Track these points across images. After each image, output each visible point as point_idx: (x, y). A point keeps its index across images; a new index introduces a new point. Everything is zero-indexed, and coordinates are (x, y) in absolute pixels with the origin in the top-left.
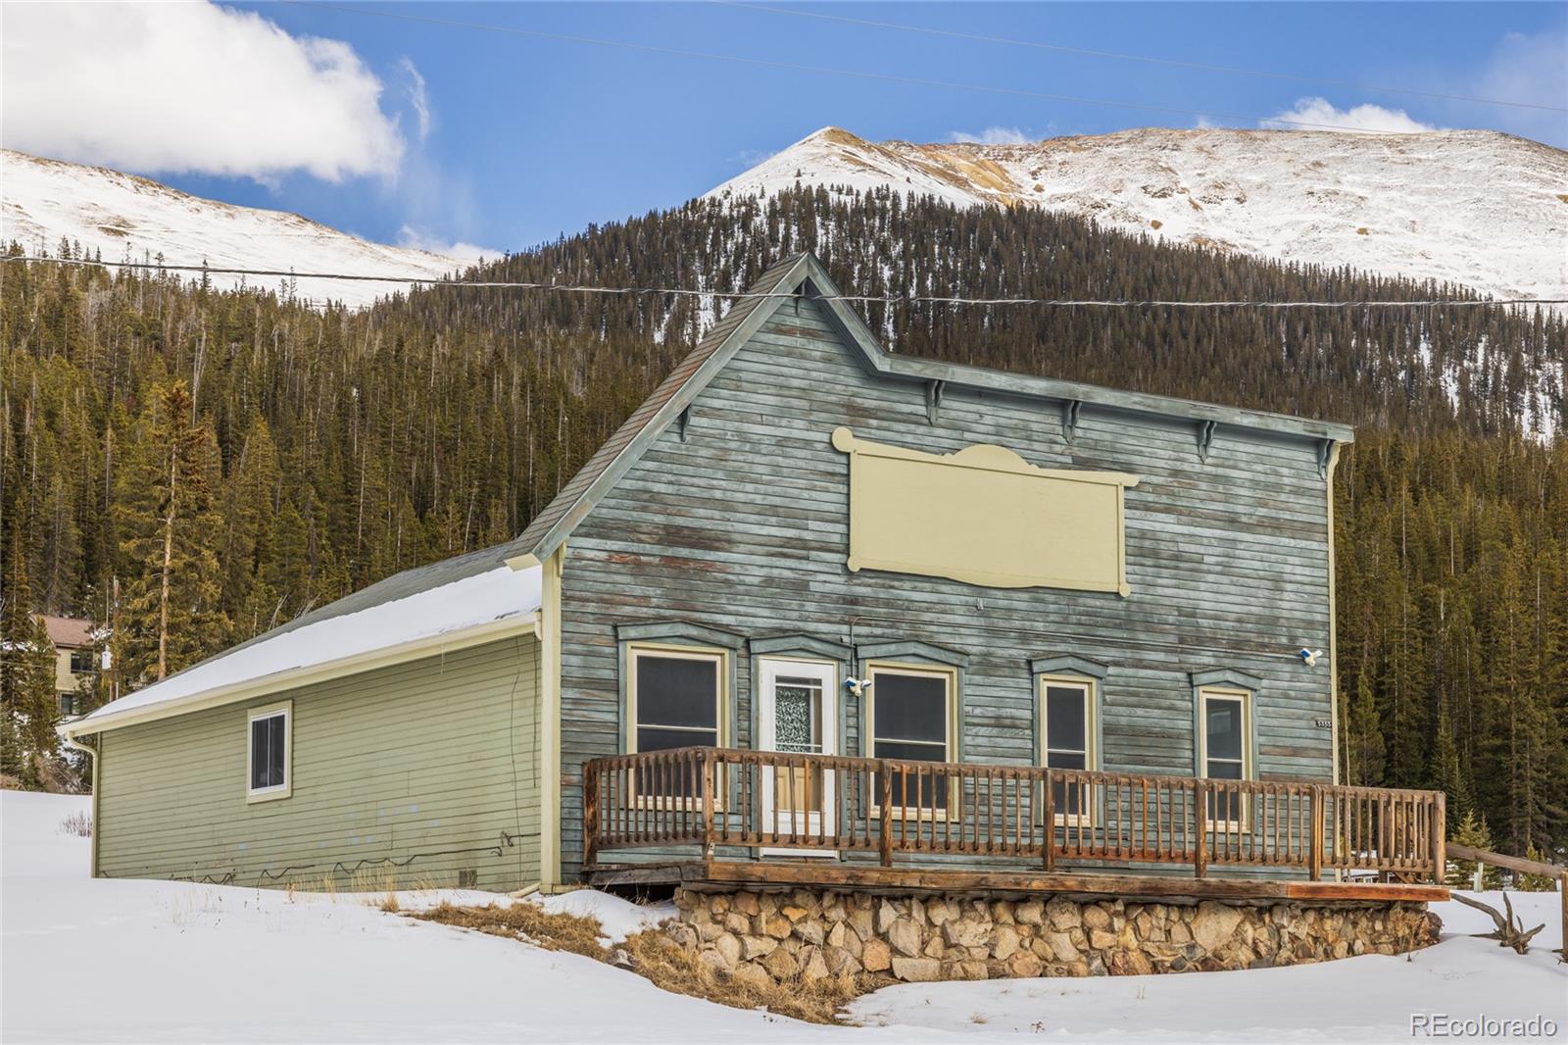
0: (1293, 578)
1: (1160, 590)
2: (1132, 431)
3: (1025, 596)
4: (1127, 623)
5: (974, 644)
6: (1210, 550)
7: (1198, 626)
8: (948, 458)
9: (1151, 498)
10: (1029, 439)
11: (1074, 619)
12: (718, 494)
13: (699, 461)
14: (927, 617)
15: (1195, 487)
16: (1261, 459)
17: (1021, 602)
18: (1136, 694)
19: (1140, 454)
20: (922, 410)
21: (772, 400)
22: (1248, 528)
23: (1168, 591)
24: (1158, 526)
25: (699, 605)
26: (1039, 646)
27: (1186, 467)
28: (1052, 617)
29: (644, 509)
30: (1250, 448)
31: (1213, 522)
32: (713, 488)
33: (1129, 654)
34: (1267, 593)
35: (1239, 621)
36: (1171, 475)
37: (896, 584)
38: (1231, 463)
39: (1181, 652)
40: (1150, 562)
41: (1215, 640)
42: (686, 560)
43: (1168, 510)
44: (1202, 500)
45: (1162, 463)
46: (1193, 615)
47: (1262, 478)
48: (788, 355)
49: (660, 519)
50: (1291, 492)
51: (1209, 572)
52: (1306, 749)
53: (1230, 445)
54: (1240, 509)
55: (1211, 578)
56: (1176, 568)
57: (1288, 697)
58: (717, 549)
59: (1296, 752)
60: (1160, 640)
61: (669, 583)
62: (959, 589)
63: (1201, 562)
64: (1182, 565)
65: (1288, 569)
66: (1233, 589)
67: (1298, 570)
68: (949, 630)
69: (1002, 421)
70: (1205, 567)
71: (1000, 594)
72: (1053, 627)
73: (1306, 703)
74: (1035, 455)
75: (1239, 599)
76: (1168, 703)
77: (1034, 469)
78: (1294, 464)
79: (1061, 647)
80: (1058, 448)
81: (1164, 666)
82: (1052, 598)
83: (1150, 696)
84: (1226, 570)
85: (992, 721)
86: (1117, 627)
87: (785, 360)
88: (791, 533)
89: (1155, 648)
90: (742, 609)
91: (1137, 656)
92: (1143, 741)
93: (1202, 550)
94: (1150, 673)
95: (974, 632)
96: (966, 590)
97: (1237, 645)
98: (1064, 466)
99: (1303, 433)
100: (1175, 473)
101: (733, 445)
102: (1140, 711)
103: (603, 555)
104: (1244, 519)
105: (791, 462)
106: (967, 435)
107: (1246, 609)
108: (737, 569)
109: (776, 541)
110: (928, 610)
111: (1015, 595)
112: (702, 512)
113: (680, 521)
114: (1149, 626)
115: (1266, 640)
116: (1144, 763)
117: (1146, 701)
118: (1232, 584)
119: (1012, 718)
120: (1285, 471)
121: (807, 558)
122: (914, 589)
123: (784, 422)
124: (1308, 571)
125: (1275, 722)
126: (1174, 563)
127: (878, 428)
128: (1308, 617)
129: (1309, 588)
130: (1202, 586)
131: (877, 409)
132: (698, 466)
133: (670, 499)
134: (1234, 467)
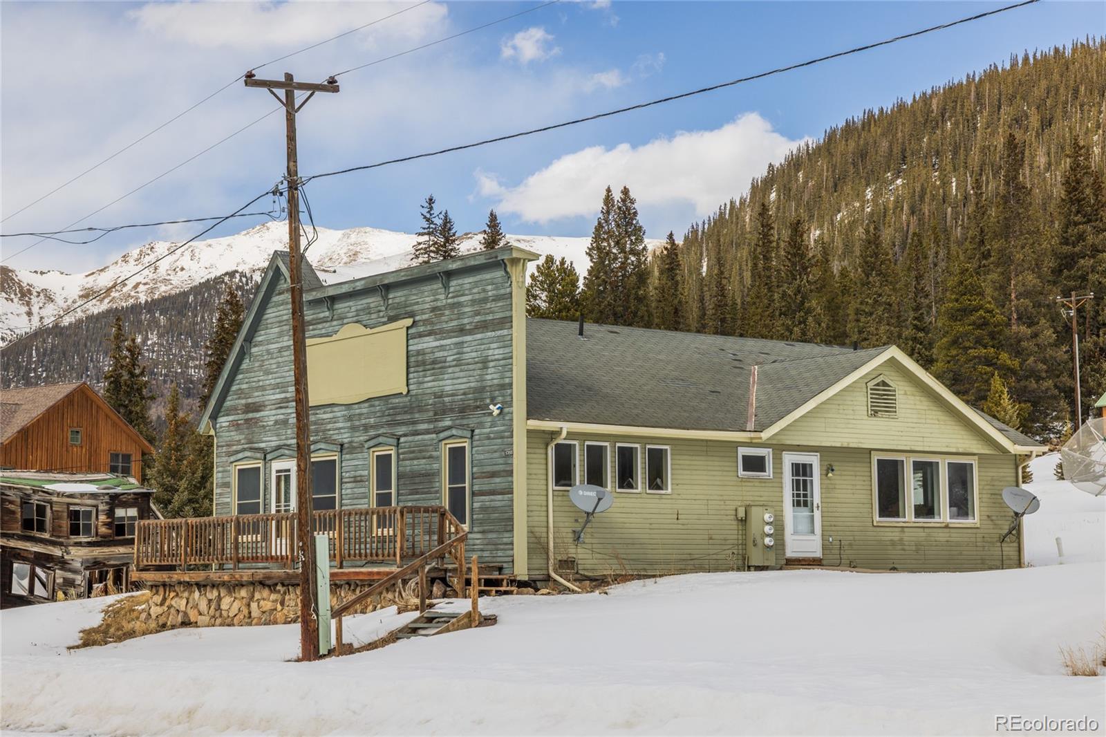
0: (493, 358)
1: (426, 385)
2: (414, 291)
3: (366, 405)
4: (409, 409)
5: (345, 437)
6: (450, 352)
7: (443, 403)
8: (335, 337)
9: (422, 329)
10: (370, 313)
11: (387, 413)
12: (261, 383)
13: (256, 369)
14: (329, 427)
15: (442, 315)
16: (476, 284)
17: (365, 409)
18: (413, 452)
19: (417, 303)
20: (327, 314)
21: (277, 330)
22: (471, 332)
23: (430, 384)
24: (425, 346)
25: (255, 440)
26: (372, 433)
27: (439, 304)
28: (378, 415)
29: (239, 398)
30: (471, 279)
31: (452, 334)
32: (259, 381)
33: (411, 428)
34: (479, 372)
35: (464, 394)
36: (431, 312)
37: (318, 412)
38: (461, 292)
39: (436, 421)
40: (421, 369)
41: (452, 410)
42: (252, 419)
43: (430, 334)
44: (447, 322)
45: (427, 306)
46: (441, 397)
47: (477, 296)
48: (282, 304)
49: (243, 401)
50: (493, 300)
51: (450, 367)
52: (499, 472)
53: (460, 281)
54: (466, 321)
55: (450, 370)
56: (433, 369)
57: (489, 438)
58: (261, 411)
59: (493, 475)
60: (425, 416)
61: (246, 431)
62: (340, 408)
63: (445, 362)
64: (436, 366)
65: (490, 352)
66: (462, 374)
67: (497, 352)
68: (337, 432)
69: (359, 307)
70: (448, 364)
71: (356, 406)
72: (378, 420)
73: (500, 440)
74: (372, 321)
75: (465, 380)
76: (429, 454)
77: (369, 331)
78: (495, 281)
79: (381, 431)
80: (381, 314)
81: (427, 432)
82: (377, 403)
83: (420, 451)
84: (459, 363)
85: (352, 480)
86: (406, 413)
87: (282, 307)
88: (283, 396)
89: (423, 422)
90: (268, 439)
91: (414, 428)
92: (417, 480)
93: (445, 354)
94: (420, 437)
95: (346, 430)
96: (343, 408)
97: (463, 410)
98: (384, 324)
99: (485, 261)
100: (434, 309)
101: (265, 357)
102: (415, 462)
103: (228, 424)
104: (468, 327)
105: (283, 359)
106: (345, 321)
107: (468, 385)
108: (266, 419)
109: (279, 401)
110: (329, 423)
111: (362, 405)
112: (256, 394)
113: (250, 401)
114: (421, 409)
115: (478, 403)
116: (417, 493)
117: (419, 455)
118: (461, 371)
119: (361, 476)
120: (490, 287)
121: (287, 407)
122: (324, 413)
123: (281, 340)
124: (501, 351)
125: (482, 457)
126: (433, 366)
127: (312, 330)
128: (502, 382)
129: (502, 362)
130: (446, 376)
131: (313, 320)
132: (255, 371)
133: (247, 391)
134: (462, 295)
